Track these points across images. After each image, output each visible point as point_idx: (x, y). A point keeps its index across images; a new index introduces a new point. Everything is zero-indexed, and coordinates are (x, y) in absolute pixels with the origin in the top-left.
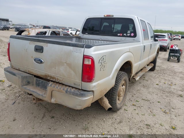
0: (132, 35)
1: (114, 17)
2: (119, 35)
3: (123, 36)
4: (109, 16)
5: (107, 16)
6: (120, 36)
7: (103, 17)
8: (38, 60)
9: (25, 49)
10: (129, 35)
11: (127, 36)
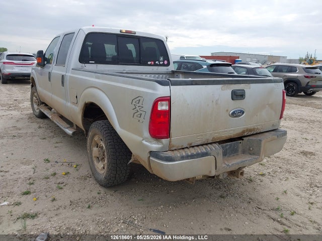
0: (166, 62)
1: (136, 35)
2: (149, 63)
3: (155, 65)
4: (130, 32)
5: (127, 32)
6: (151, 65)
7: (119, 33)
8: (239, 112)
9: (214, 101)
10: (161, 63)
11: (160, 65)
